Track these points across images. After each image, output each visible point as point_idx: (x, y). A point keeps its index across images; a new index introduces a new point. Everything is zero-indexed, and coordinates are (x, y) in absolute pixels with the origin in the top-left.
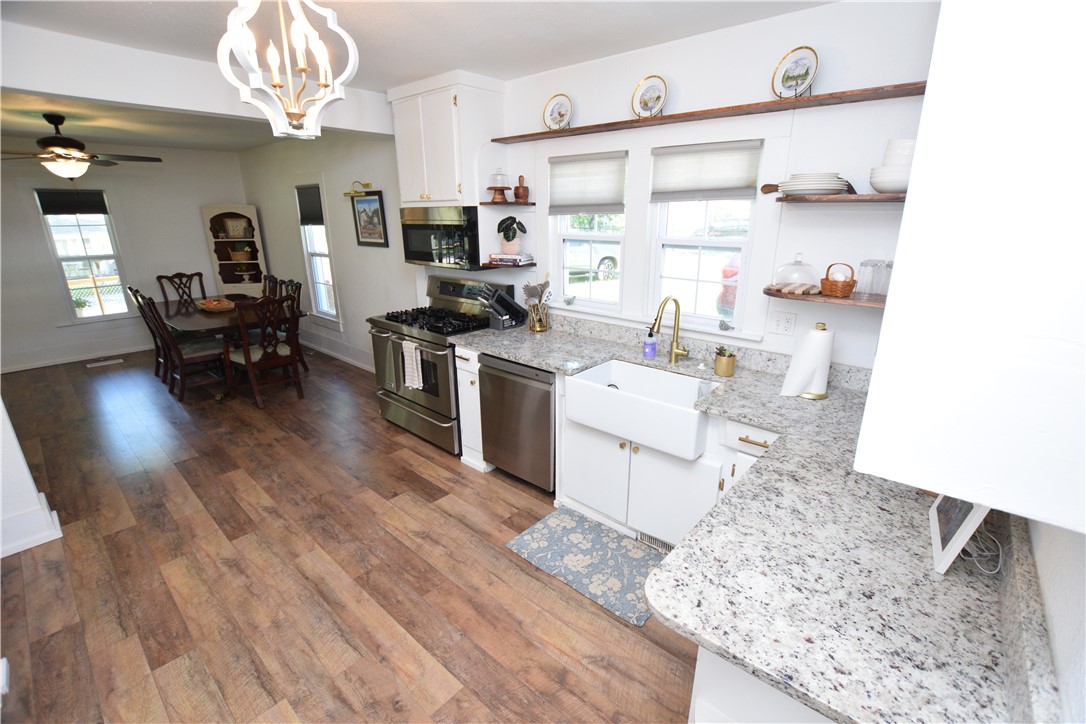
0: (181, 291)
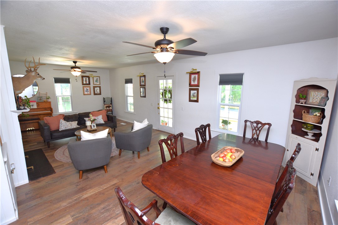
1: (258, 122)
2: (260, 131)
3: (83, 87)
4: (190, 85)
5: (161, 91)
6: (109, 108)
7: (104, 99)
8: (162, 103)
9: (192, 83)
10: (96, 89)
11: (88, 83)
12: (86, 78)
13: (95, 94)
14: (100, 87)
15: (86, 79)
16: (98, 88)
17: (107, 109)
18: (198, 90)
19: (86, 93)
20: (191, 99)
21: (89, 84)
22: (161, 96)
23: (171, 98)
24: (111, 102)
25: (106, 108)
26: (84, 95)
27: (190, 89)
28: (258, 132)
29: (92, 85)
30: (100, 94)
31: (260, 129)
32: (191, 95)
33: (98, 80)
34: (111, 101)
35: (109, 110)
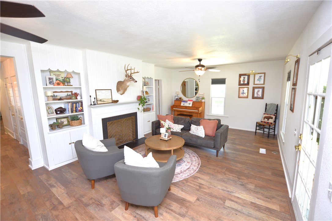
3: (239, 88)
6: (268, 119)
7: (266, 105)
10: (256, 90)
11: (246, 82)
12: (244, 76)
13: (253, 98)
14: (263, 88)
15: (244, 78)
16: (261, 90)
17: (264, 121)
19: (241, 95)
21: (248, 84)
24: (275, 111)
25: (264, 119)
26: (239, 97)
29: (251, 85)
30: (262, 98)
33: (263, 78)
34: (277, 110)
35: (268, 123)
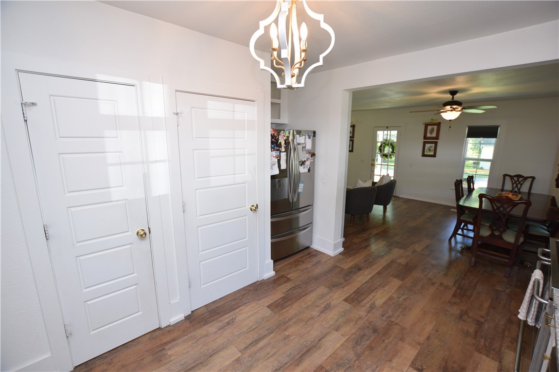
0: (515, 185)
1: (519, 176)
2: (521, 185)
4: (425, 137)
5: (379, 144)
8: (379, 159)
9: (429, 135)
18: (436, 143)
20: (426, 153)
22: (378, 151)
23: (393, 152)
27: (424, 142)
28: (519, 186)
31: (521, 183)
32: (426, 148)
